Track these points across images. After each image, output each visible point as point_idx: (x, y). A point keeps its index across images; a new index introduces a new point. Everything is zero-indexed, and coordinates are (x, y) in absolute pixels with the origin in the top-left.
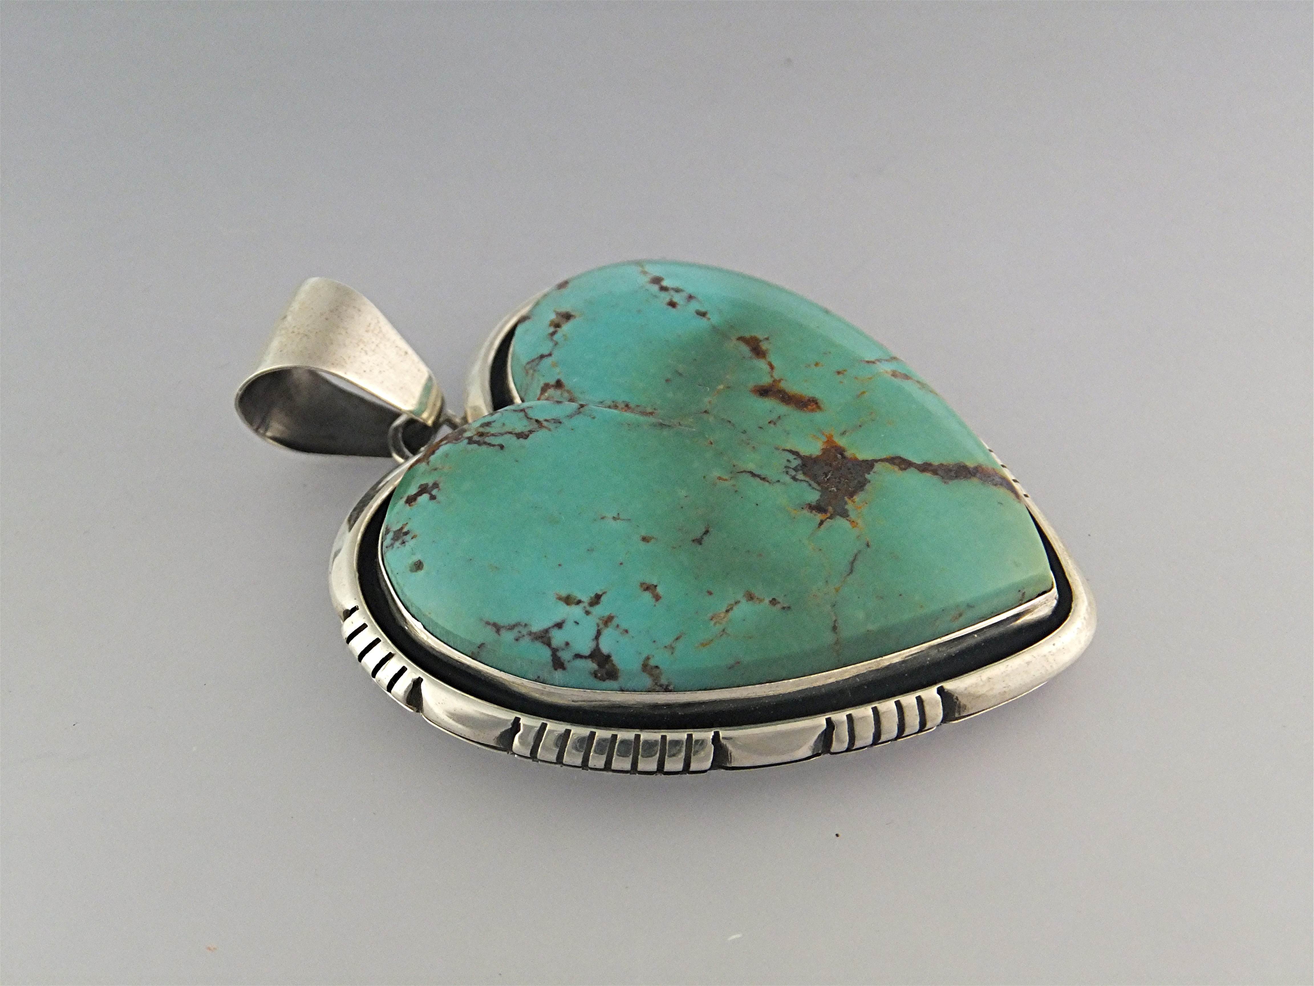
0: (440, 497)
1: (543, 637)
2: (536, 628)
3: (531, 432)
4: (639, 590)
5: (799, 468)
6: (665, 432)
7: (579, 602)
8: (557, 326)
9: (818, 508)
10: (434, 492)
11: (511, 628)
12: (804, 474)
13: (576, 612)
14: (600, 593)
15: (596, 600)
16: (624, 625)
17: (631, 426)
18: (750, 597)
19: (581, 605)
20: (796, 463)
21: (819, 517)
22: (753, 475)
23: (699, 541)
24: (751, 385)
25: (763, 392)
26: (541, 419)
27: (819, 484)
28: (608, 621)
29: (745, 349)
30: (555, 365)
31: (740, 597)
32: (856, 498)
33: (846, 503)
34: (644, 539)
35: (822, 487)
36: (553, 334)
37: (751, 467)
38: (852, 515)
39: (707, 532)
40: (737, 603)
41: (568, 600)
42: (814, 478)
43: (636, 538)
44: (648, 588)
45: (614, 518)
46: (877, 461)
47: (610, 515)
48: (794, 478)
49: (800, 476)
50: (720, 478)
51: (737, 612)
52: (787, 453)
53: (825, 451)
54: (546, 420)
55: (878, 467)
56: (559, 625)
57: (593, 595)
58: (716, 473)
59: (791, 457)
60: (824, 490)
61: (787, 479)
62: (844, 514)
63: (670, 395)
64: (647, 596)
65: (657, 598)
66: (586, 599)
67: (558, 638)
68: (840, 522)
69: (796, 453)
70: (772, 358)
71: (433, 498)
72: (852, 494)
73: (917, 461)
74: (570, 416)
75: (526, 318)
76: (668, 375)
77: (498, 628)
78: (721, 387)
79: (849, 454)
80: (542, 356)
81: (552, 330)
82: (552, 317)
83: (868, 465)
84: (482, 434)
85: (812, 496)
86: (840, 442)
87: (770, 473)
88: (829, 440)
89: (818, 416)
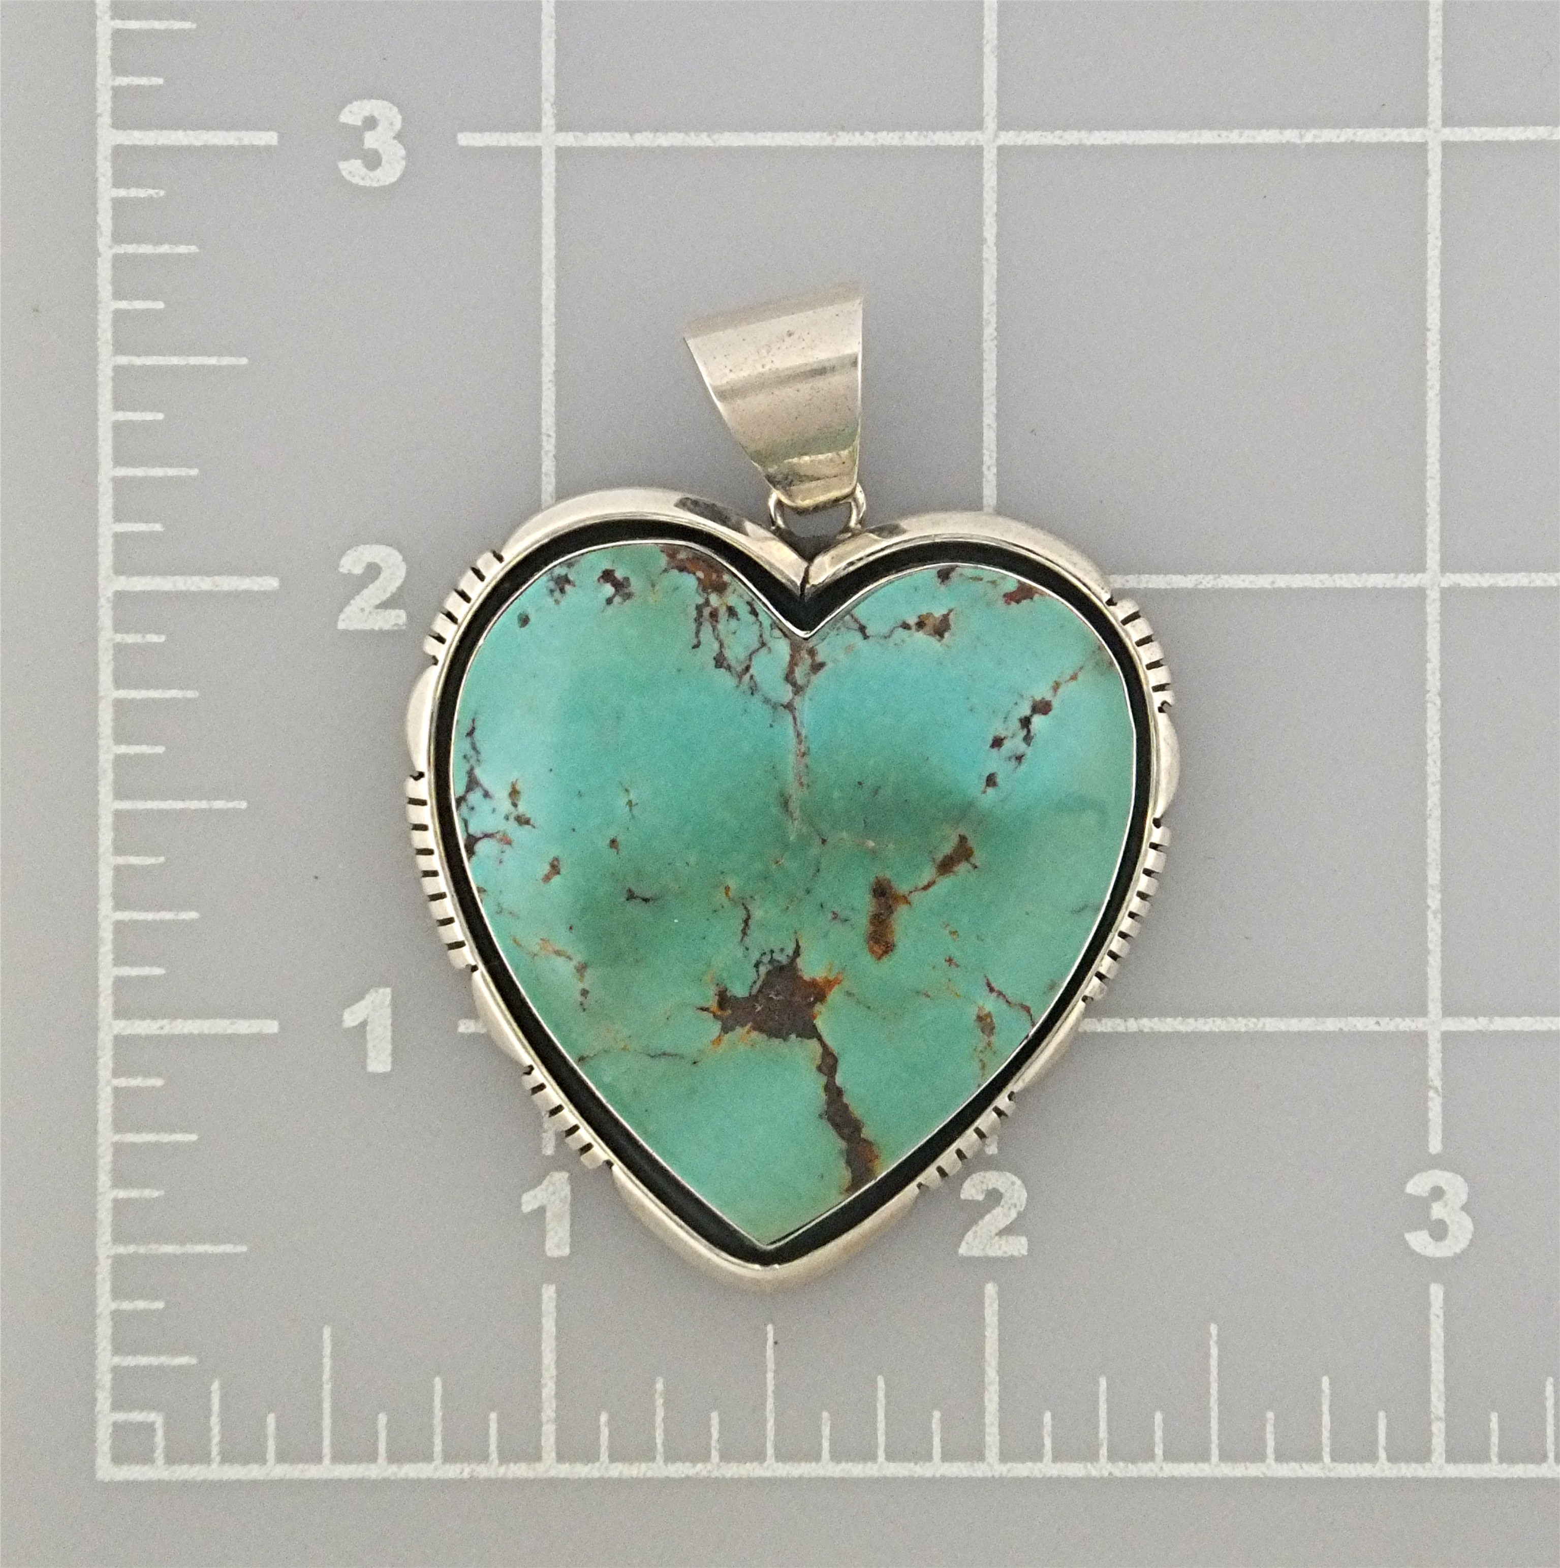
0: (610, 610)
1: (472, 783)
2: (478, 772)
3: (729, 668)
4: (550, 858)
5: (776, 964)
6: (775, 810)
7: (515, 805)
8: (920, 625)
9: (724, 999)
10: (617, 599)
11: (474, 748)
12: (769, 973)
13: (506, 805)
14: (532, 822)
15: (523, 821)
16: (505, 857)
17: (774, 771)
18: (581, 969)
19: (512, 809)
20: (783, 959)
21: (713, 1003)
22: (746, 922)
23: (631, 896)
24: (888, 874)
25: (882, 892)
26: (752, 671)
27: (760, 991)
28: (505, 840)
29: (947, 848)
30: (849, 649)
31: (578, 958)
32: (755, 1034)
33: (743, 1026)
34: (613, 843)
35: (756, 996)
36: (906, 626)
37: (757, 914)
38: (729, 1037)
39: (646, 900)
40: (569, 958)
41: (514, 793)
42: (767, 985)
43: (611, 833)
44: (555, 868)
45: (630, 803)
46: (820, 1038)
47: (633, 796)
48: (757, 966)
49: (763, 970)
50: (727, 889)
51: (559, 962)
52: (794, 946)
53: (813, 983)
54: (752, 677)
55: (814, 1044)
56: (486, 795)
57: (528, 816)
58: (733, 883)
59: (790, 951)
60: (752, 999)
61: (755, 956)
62: (726, 1029)
63: (836, 794)
64: (547, 868)
65: (547, 878)
66: (522, 808)
67: (475, 797)
68: (715, 1028)
69: (797, 952)
70: (945, 884)
71: (609, 601)
72: (759, 1027)
73: (839, 1080)
74: (767, 701)
75: (944, 576)
76: (869, 783)
77: (470, 734)
78: (871, 844)
79: (818, 1007)
80: (862, 629)
81: (912, 621)
82: (938, 612)
83: (812, 1033)
84: (714, 615)
85: (739, 990)
86: (835, 996)
87: (758, 940)
88: (830, 984)
89: (866, 959)
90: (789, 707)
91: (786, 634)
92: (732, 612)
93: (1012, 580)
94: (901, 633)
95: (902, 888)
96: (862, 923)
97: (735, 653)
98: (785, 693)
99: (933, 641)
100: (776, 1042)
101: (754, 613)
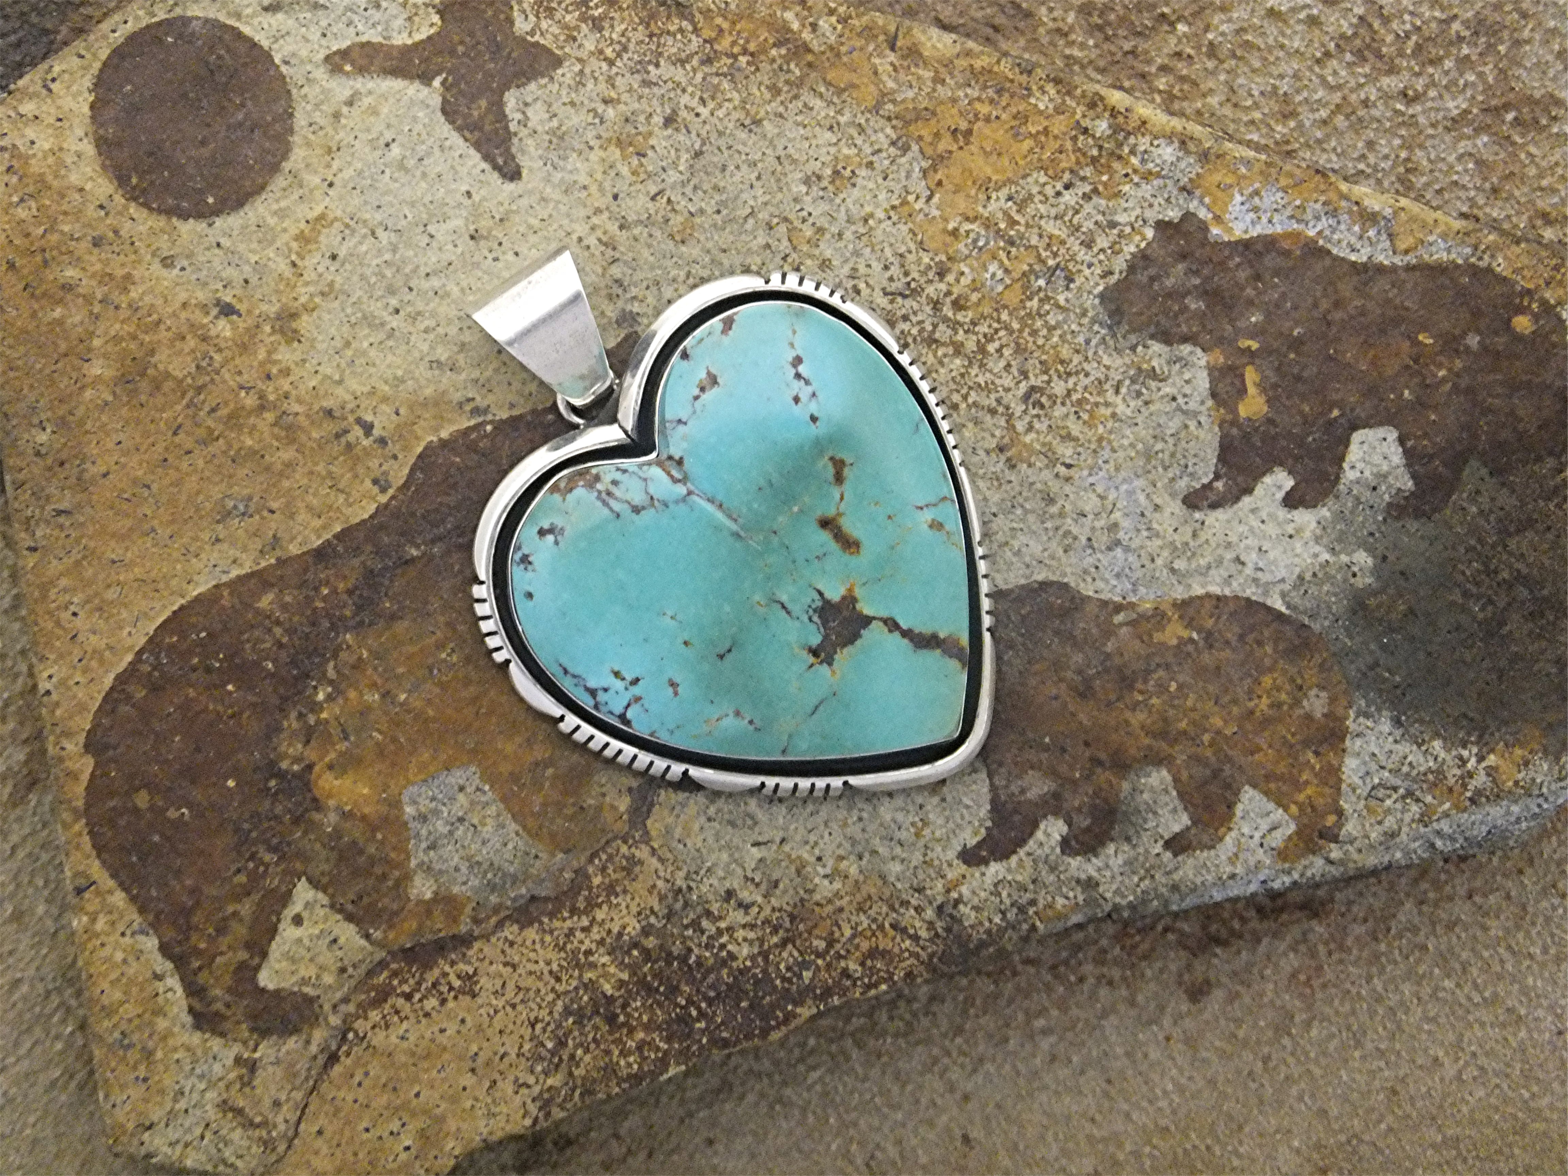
0: (561, 546)
1: (593, 693)
2: (592, 684)
3: (643, 508)
4: (666, 684)
5: (818, 610)
6: (738, 545)
7: (624, 679)
8: (703, 389)
9: (815, 652)
10: (559, 538)
11: (573, 678)
12: (819, 617)
13: (619, 685)
14: (640, 678)
15: (636, 681)
16: (647, 706)
18: (737, 714)
19: (624, 682)
20: (819, 604)
21: (811, 659)
22: (784, 607)
23: (721, 657)
24: (819, 513)
25: (825, 523)
26: (655, 497)
27: (825, 630)
28: (638, 699)
29: (831, 470)
30: (685, 437)
31: (730, 711)
32: (845, 650)
33: (836, 653)
34: (686, 643)
35: (826, 634)
36: (696, 398)
37: (784, 598)
38: (836, 664)
39: (730, 651)
40: (727, 715)
41: (617, 674)
42: (825, 623)
43: (680, 640)
44: (673, 684)
45: (671, 617)
46: (875, 619)
47: (670, 613)
48: (810, 620)
49: (816, 618)
50: (758, 603)
51: (724, 722)
52: (816, 593)
53: (844, 598)
54: (658, 500)
55: (873, 624)
56: (606, 690)
57: (635, 677)
58: (757, 598)
59: (817, 597)
60: (826, 637)
61: (805, 618)
62: (830, 664)
63: (755, 506)
64: (670, 690)
65: (676, 694)
66: (629, 678)
67: (602, 697)
68: (824, 669)
69: (820, 593)
70: (847, 487)
71: (556, 543)
72: (844, 645)
73: (904, 625)
74: (677, 502)
75: (685, 356)
76: (762, 482)
77: (566, 672)
78: (796, 509)
79: (858, 606)
80: (680, 421)
81: (696, 392)
82: (703, 375)
83: (867, 621)
84: (609, 494)
85: (816, 640)
86: (858, 592)
87: (796, 609)
88: (850, 590)
89: (853, 561)
90: (690, 493)
91: (649, 464)
92: (615, 483)
93: (716, 322)
94: (698, 403)
95: (831, 512)
96: (833, 546)
97: (638, 498)
98: (681, 490)
99: (716, 390)
100: (858, 642)
101: (625, 471)
